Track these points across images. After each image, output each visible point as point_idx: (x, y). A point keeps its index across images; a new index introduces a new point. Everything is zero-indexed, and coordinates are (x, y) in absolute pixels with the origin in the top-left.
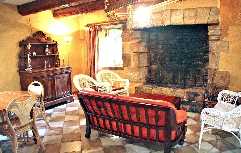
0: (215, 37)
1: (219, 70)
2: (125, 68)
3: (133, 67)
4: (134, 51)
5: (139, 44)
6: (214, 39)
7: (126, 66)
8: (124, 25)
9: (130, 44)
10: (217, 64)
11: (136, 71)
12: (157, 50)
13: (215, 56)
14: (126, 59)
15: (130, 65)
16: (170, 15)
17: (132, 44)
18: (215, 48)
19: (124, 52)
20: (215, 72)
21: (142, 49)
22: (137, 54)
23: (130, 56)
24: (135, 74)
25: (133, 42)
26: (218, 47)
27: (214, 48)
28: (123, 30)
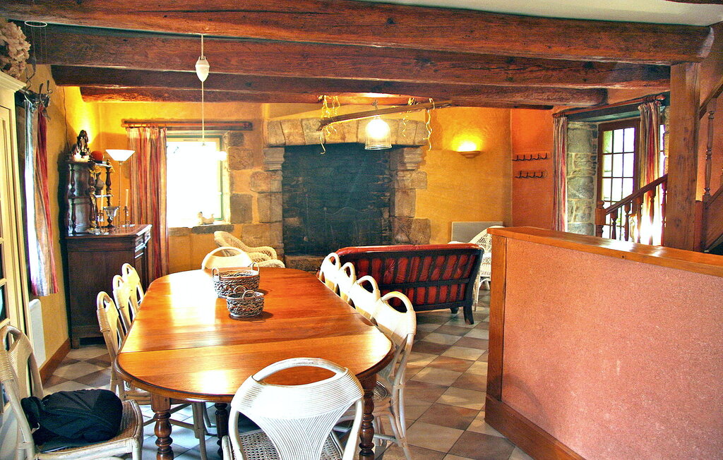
0: (413, 165)
1: (416, 218)
2: (237, 227)
3: (258, 223)
4: (260, 189)
5: (271, 175)
6: (410, 168)
7: (241, 223)
8: (234, 132)
9: (251, 173)
10: (412, 210)
11: (264, 232)
12: (293, 186)
13: (408, 195)
14: (239, 207)
15: (251, 219)
16: (356, 126)
17: (255, 175)
18: (408, 183)
19: (234, 192)
20: (409, 221)
21: (276, 185)
22: (266, 196)
23: (251, 200)
24: (261, 237)
25: (258, 169)
26: (412, 181)
27: (406, 183)
28: (234, 142)
